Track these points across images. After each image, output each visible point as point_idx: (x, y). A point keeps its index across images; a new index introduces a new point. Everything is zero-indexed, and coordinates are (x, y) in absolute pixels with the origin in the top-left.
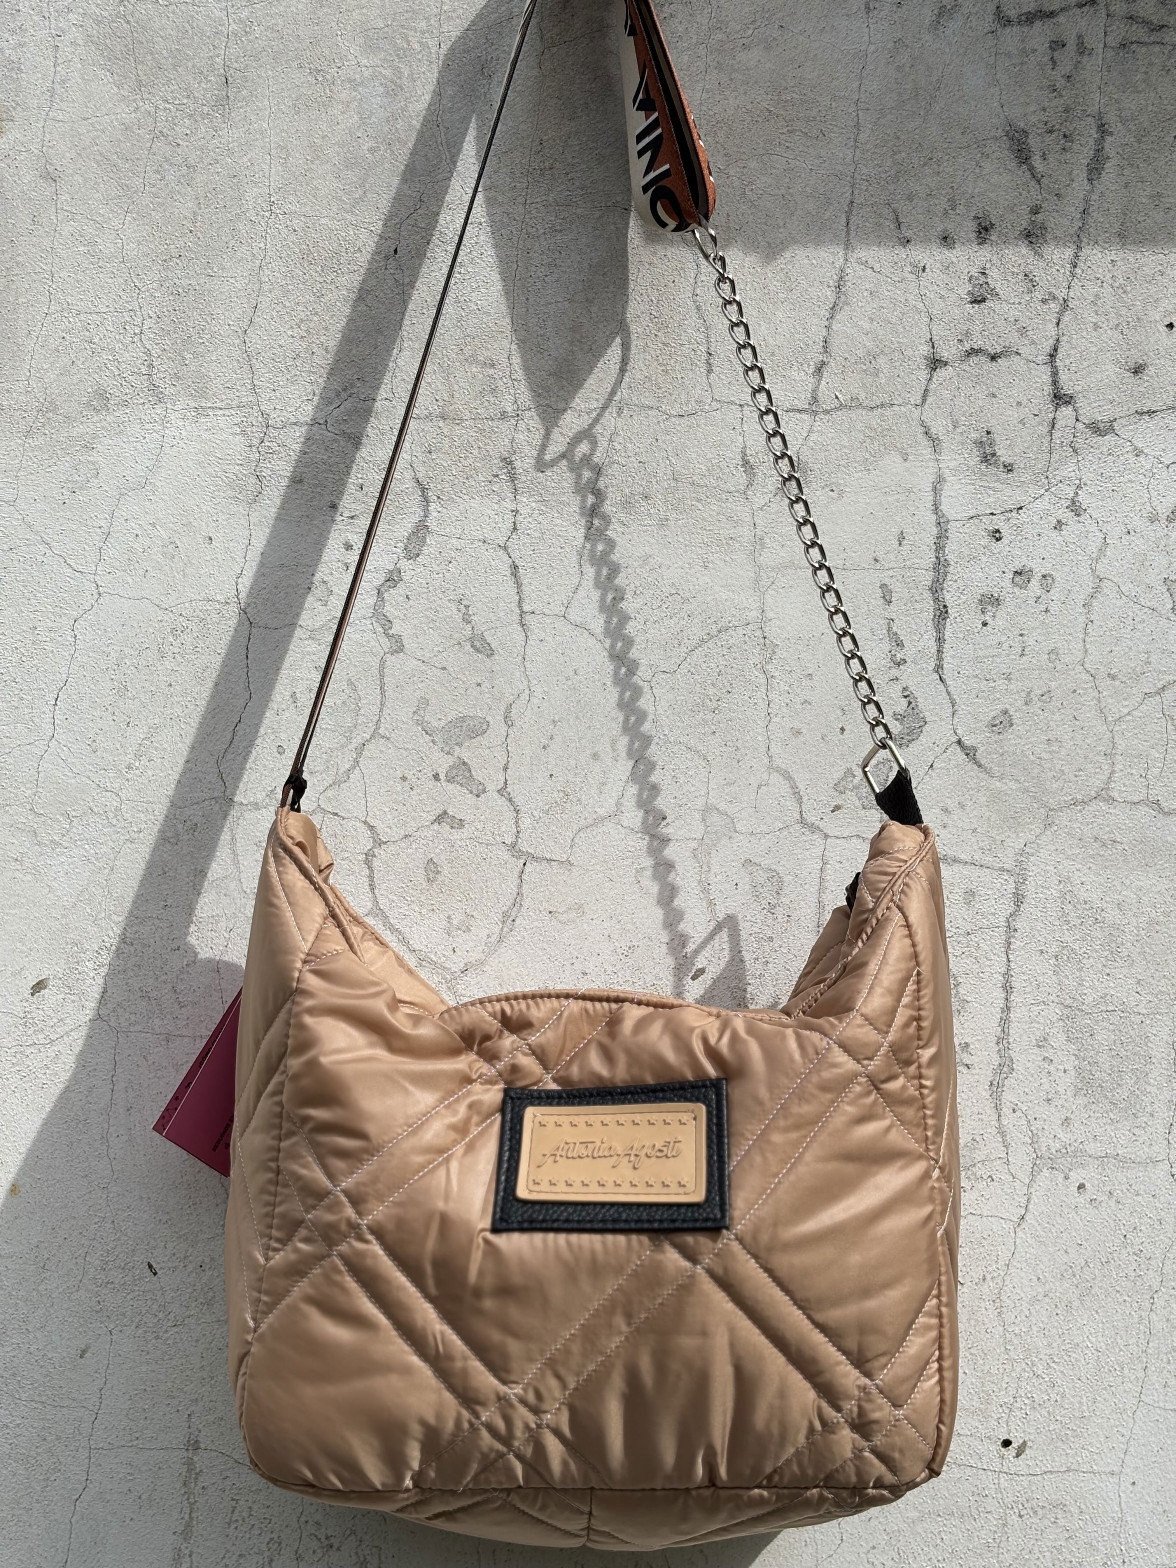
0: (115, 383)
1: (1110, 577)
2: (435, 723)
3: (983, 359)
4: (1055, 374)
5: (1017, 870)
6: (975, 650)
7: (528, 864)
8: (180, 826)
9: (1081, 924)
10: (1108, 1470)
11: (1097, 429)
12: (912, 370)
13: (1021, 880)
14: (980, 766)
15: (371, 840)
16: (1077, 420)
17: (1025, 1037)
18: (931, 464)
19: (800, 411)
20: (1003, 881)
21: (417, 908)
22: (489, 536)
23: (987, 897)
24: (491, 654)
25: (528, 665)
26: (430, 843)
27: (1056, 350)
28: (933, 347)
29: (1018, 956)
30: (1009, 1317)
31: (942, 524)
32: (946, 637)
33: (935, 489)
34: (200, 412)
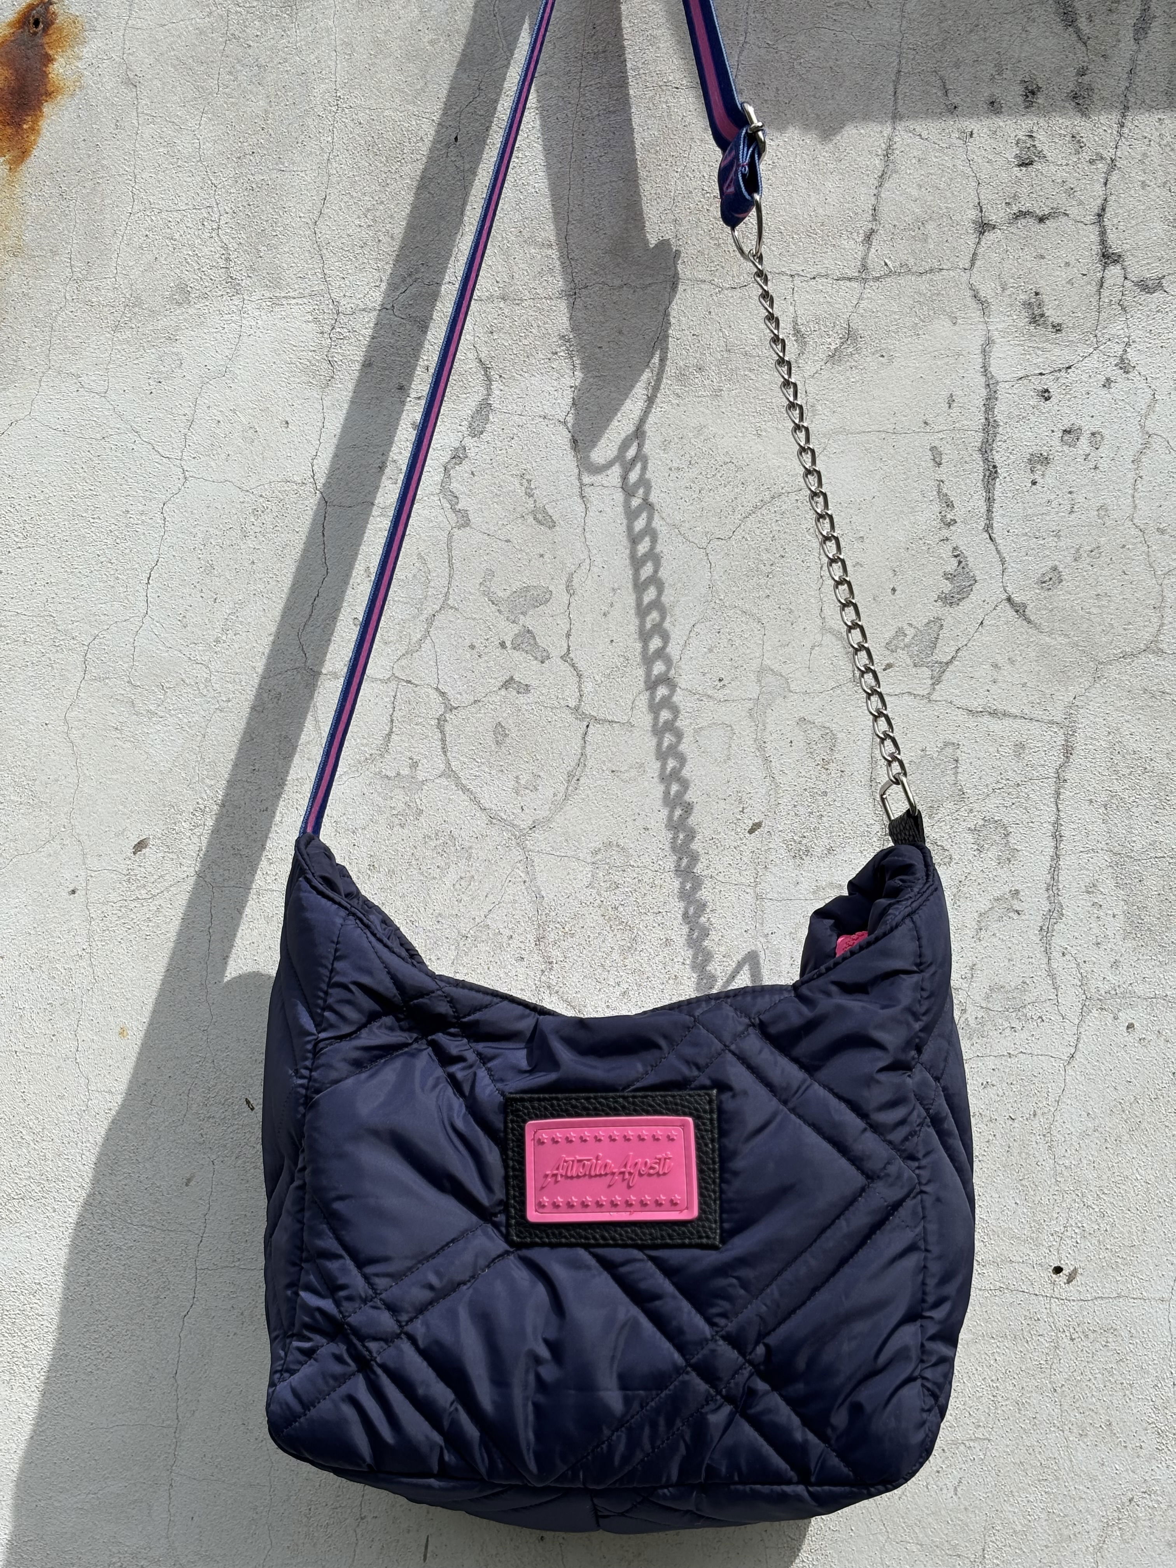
0: (196, 277)
1: (1159, 433)
2: (501, 594)
3: (1031, 221)
4: (1103, 233)
5: (1067, 723)
6: (1025, 508)
7: (591, 726)
8: (265, 695)
9: (1130, 774)
10: (1158, 1296)
11: (1145, 287)
12: (961, 234)
13: (1070, 733)
14: (1029, 622)
15: (443, 705)
16: (1126, 278)
17: (1075, 884)
18: (980, 327)
19: (850, 279)
20: (1052, 734)
21: (487, 770)
22: (549, 411)
23: (1037, 749)
24: (552, 525)
25: (588, 535)
26: (498, 708)
27: (1103, 210)
28: (981, 211)
29: (1067, 805)
30: (1060, 1151)
31: (991, 385)
32: (995, 497)
33: (984, 351)
34: (275, 302)
